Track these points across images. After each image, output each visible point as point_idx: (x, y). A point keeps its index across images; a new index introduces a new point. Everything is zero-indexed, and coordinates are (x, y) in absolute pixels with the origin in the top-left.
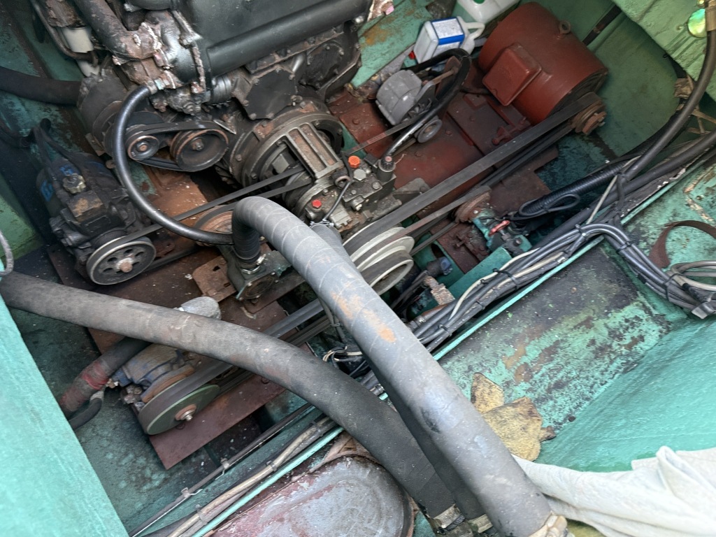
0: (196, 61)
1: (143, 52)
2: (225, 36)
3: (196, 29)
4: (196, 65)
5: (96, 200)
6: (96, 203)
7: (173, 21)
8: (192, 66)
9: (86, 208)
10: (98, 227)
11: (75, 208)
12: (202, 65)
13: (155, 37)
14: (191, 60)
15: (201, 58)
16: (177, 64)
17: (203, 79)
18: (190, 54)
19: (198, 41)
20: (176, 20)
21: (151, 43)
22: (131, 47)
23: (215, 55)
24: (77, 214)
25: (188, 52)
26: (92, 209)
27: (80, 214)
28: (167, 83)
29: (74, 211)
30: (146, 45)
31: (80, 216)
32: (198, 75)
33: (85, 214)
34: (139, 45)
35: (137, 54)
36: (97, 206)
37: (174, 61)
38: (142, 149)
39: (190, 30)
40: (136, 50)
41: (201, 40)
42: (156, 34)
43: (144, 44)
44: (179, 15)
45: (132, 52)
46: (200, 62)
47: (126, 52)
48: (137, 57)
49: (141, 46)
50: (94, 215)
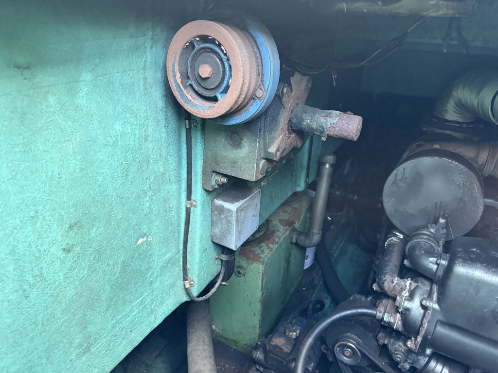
0: (423, 322)
1: (392, 291)
2: (459, 323)
3: (439, 302)
4: (421, 325)
5: (289, 347)
6: (287, 348)
7: (429, 289)
8: (418, 323)
9: (279, 344)
10: (275, 364)
11: (276, 338)
12: (425, 328)
13: (408, 287)
14: (420, 319)
15: (428, 322)
16: (407, 313)
17: (419, 339)
18: (422, 314)
19: (434, 310)
20: (431, 289)
21: (402, 289)
22: (388, 282)
23: (442, 330)
24: (273, 342)
25: (422, 311)
26: (282, 348)
27: (273, 344)
28: (392, 321)
29: (274, 339)
30: (398, 288)
31: (272, 345)
32: (418, 334)
33: (276, 346)
34: (394, 284)
35: (388, 289)
36: (286, 350)
37: (407, 310)
38: (346, 353)
39: (435, 299)
40: (389, 286)
41: (438, 311)
42: (409, 286)
43: (396, 286)
44: (435, 287)
45: (387, 286)
46: (426, 325)
47: (383, 283)
48: (387, 291)
49: (394, 286)
50: (279, 354)
